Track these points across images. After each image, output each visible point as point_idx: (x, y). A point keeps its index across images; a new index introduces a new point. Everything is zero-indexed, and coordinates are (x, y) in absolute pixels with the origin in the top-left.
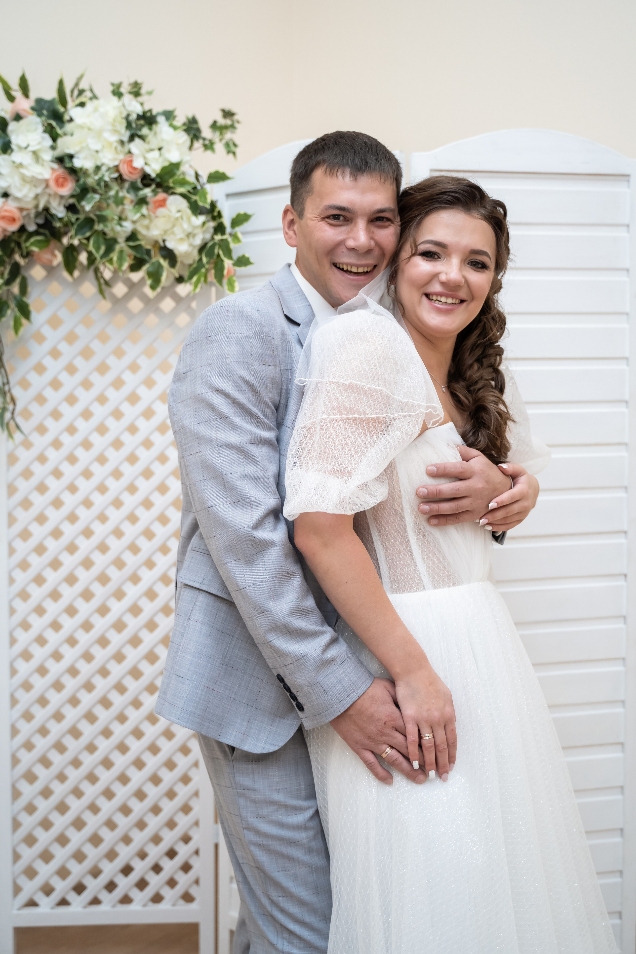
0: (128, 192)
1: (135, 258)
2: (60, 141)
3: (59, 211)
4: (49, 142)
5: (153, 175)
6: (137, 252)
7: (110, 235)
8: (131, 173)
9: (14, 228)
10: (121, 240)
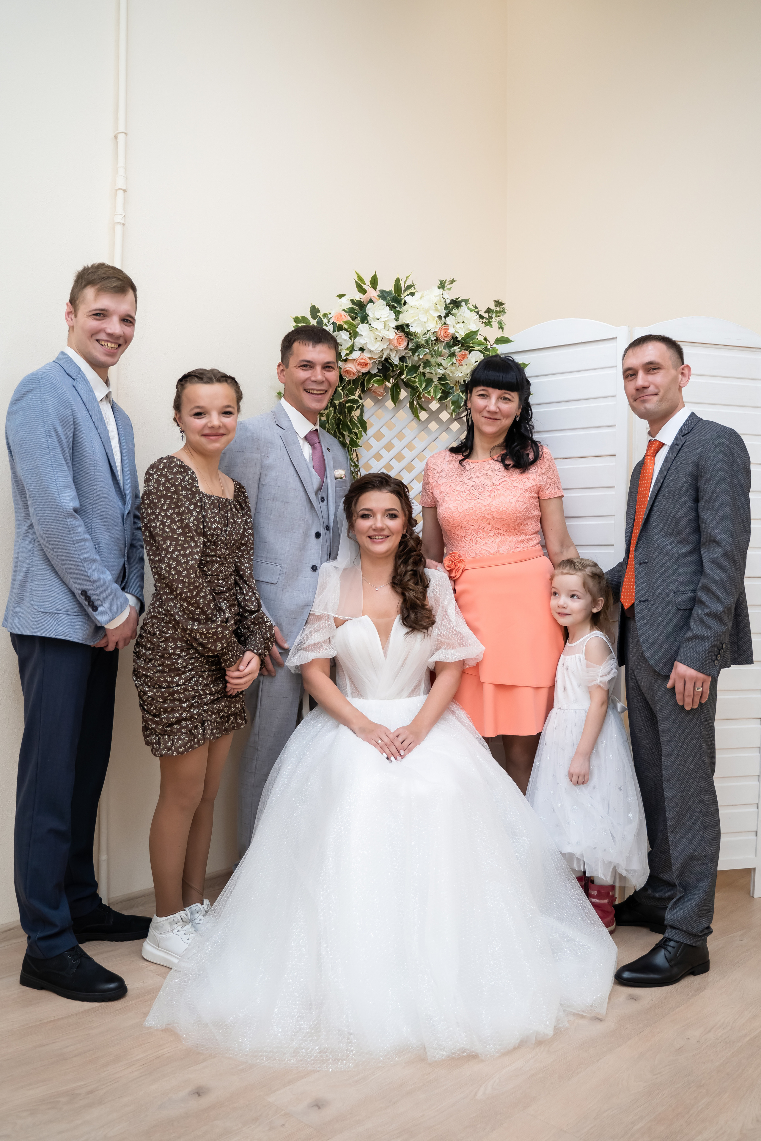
0: (445, 349)
1: (443, 392)
2: (401, 315)
3: (396, 361)
4: (394, 316)
5: (460, 339)
6: (446, 388)
7: (428, 376)
8: (444, 336)
9: (365, 370)
10: (435, 380)
